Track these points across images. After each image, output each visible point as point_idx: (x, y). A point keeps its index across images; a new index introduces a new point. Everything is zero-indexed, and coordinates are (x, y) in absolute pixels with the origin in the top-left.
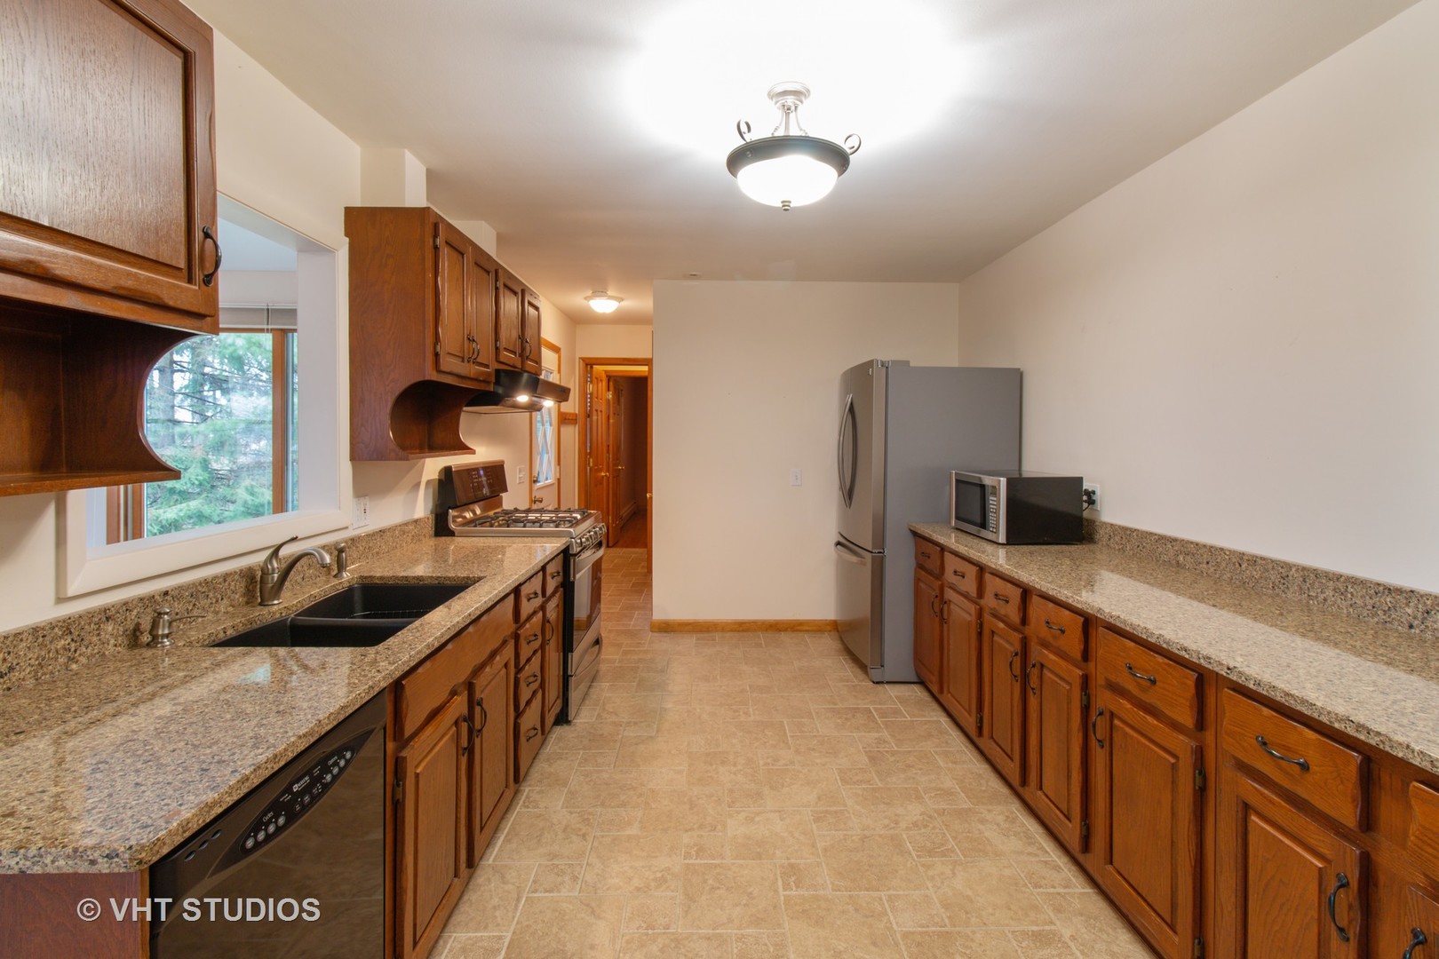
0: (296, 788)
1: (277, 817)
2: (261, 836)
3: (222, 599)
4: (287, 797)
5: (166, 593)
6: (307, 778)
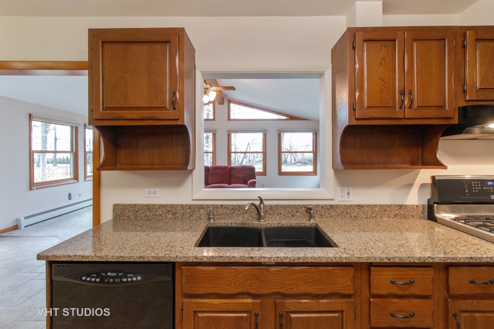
0: (109, 274)
1: (97, 277)
2: (88, 279)
3: (246, 213)
4: (104, 274)
5: (222, 206)
6: (115, 274)
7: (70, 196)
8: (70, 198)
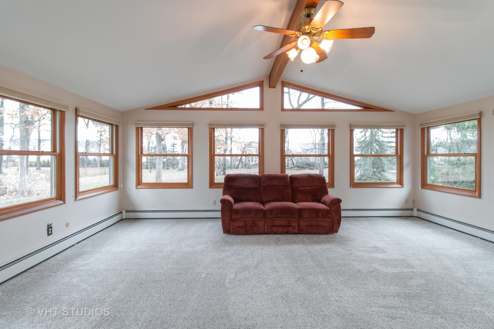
7: (50, 229)
8: (50, 232)
